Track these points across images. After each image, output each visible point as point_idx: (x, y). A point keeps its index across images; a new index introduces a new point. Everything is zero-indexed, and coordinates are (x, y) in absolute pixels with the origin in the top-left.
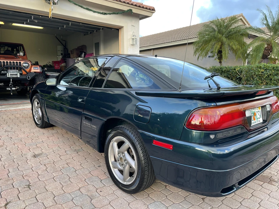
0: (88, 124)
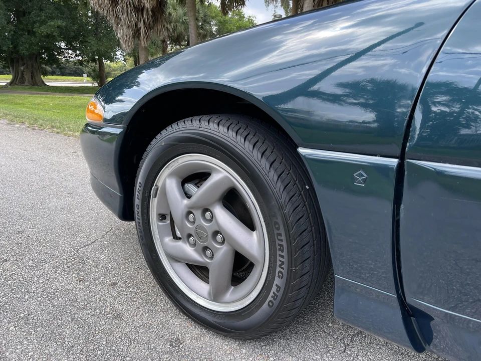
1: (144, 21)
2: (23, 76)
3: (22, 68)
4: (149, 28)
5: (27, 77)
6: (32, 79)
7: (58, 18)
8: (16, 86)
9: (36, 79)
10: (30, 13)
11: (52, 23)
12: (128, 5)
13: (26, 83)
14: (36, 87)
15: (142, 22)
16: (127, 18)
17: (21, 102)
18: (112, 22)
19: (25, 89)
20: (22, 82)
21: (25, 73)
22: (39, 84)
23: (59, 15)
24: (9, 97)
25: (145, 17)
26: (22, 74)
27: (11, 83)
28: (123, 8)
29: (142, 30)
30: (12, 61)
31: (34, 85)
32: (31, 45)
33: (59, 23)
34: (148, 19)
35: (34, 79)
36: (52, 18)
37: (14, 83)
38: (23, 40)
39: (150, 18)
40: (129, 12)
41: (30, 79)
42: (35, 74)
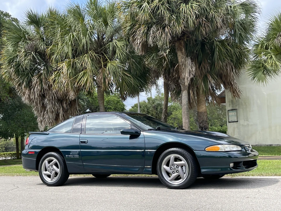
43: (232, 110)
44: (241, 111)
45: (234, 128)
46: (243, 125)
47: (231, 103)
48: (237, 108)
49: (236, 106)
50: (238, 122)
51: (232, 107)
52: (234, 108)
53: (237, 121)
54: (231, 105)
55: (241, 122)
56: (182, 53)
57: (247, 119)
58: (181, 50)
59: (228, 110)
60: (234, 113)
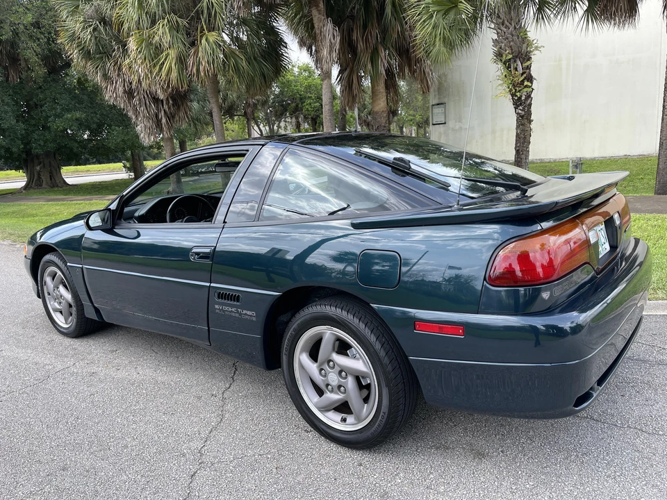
0: (230, 309)
1: (165, 110)
2: (39, 177)
3: (38, 168)
4: (171, 117)
5: (45, 178)
6: (51, 179)
7: (76, 109)
8: (32, 191)
9: (56, 179)
10: (41, 106)
11: (69, 116)
12: (146, 96)
13: (44, 186)
14: (56, 189)
15: (163, 112)
16: (145, 111)
17: (34, 212)
18: (130, 114)
19: (43, 193)
20: (39, 185)
21: (42, 174)
22: (60, 185)
23: (77, 105)
24: (22, 207)
25: (166, 107)
26: (39, 175)
27: (26, 188)
28: (140, 100)
29: (164, 121)
30: (26, 161)
31: (53, 187)
32: (46, 142)
33: (78, 115)
34: (169, 108)
35: (53, 179)
36: (69, 111)
37: (29, 186)
38: (36, 137)
39: (172, 107)
40: (148, 103)
41: (49, 179)
42: (55, 174)
43: (438, 104)
44: (451, 106)
45: (440, 133)
46: (453, 130)
47: (437, 93)
48: (445, 100)
49: (445, 97)
50: (446, 125)
51: (439, 98)
52: (442, 101)
53: (445, 123)
54: (437, 96)
55: (451, 124)
56: (319, 11)
57: (460, 120)
58: (317, 6)
59: (433, 105)
60: (440, 109)
